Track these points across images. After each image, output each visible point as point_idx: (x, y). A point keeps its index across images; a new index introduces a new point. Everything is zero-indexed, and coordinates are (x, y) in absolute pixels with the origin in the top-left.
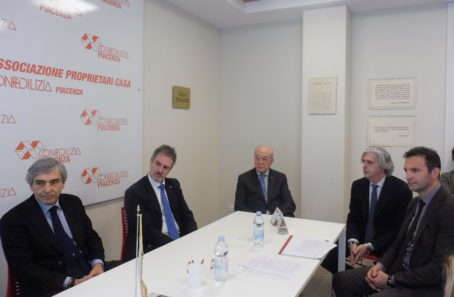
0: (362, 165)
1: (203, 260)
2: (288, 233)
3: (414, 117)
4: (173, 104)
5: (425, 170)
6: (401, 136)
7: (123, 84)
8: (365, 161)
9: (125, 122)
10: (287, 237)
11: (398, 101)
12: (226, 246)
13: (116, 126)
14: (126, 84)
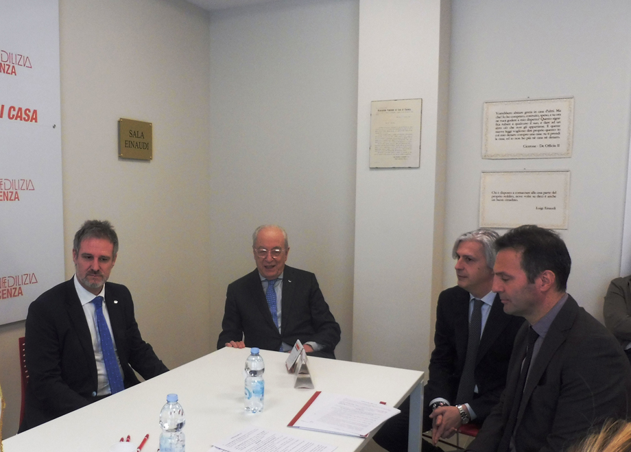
0: (454, 263)
1: (147, 436)
2: (312, 387)
3: (569, 173)
4: (119, 153)
5: (520, 276)
6: (542, 209)
7: (24, 116)
8: (459, 257)
9: (29, 185)
10: (309, 394)
11: (537, 142)
12: (181, 413)
13: (12, 192)
14: (28, 116)
